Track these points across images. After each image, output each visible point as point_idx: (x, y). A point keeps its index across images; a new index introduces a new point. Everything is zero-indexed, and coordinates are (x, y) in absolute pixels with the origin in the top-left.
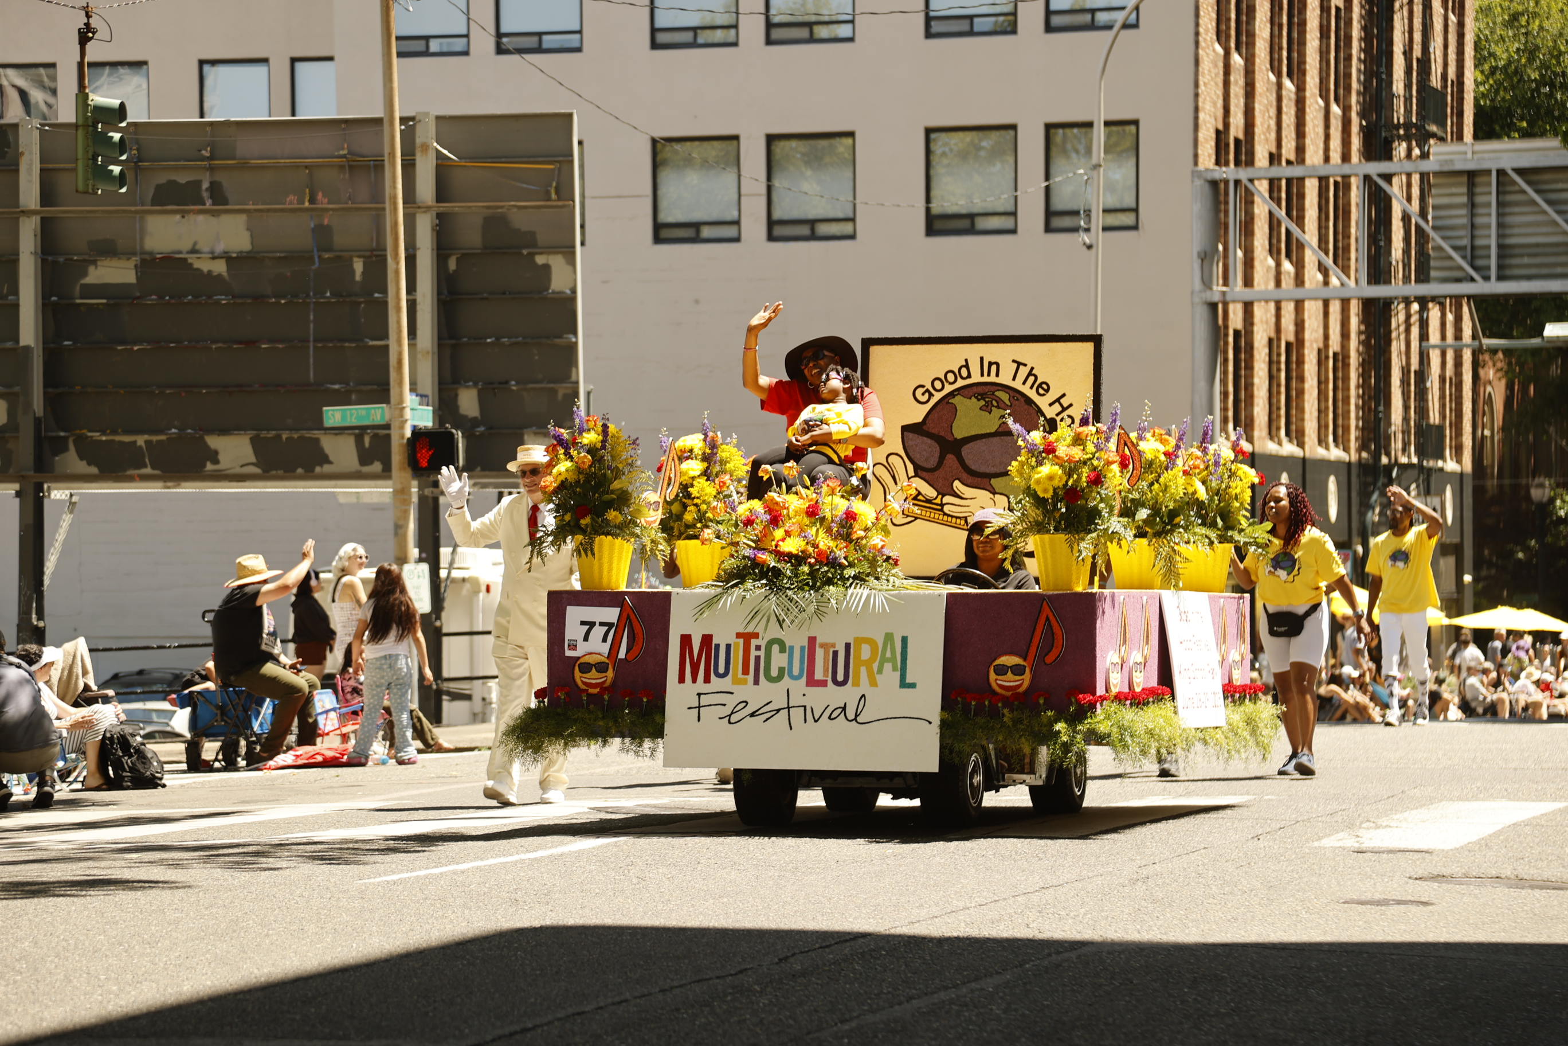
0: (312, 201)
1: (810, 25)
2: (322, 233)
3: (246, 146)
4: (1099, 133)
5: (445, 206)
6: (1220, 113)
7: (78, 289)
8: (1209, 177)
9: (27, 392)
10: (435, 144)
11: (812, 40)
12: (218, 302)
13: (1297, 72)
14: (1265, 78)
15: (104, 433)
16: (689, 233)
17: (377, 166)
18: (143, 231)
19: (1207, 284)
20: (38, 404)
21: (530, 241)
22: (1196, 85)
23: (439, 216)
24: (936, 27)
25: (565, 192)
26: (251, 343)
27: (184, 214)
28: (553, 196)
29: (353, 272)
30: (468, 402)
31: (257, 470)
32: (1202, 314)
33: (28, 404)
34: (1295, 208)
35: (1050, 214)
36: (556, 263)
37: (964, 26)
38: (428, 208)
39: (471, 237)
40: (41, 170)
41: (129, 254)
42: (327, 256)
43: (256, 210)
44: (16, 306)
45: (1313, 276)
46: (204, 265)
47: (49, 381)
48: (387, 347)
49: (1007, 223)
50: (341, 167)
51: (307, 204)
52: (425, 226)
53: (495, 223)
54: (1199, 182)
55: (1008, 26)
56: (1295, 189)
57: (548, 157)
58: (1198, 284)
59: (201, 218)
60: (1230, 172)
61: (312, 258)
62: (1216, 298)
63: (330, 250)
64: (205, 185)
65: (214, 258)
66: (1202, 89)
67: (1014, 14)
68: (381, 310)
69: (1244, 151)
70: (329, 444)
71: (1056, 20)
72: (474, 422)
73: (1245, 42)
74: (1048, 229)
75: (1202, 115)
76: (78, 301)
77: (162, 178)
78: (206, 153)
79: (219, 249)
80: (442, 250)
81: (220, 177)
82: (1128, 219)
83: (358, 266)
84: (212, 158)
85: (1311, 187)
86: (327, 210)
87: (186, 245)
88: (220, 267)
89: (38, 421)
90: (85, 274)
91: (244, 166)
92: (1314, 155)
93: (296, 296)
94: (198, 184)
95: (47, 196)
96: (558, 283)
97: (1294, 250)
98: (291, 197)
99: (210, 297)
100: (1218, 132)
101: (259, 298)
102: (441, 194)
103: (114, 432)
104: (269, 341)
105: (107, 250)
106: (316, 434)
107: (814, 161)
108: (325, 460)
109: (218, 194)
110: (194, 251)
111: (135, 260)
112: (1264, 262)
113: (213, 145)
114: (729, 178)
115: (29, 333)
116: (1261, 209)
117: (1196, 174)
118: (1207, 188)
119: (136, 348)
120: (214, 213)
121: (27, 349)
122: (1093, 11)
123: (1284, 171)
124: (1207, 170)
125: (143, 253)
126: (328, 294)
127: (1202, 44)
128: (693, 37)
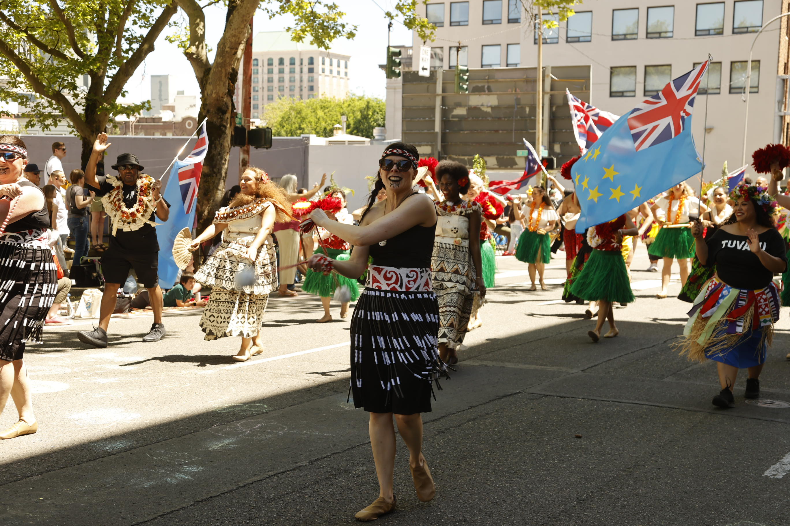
0: (515, 91)
1: (660, 33)
2: (518, 100)
3: (498, 76)
4: (749, 64)
5: (553, 92)
6: (786, 57)
7: (451, 116)
8: (782, 78)
9: (437, 145)
10: (551, 75)
11: (660, 37)
12: (488, 120)
15: (456, 156)
16: (621, 94)
17: (534, 81)
18: (469, 100)
19: (780, 110)
20: (439, 148)
22: (779, 49)
23: (551, 95)
24: (698, 33)
25: (588, 88)
26: (497, 131)
27: (480, 95)
28: (584, 89)
29: (525, 111)
30: (557, 148)
31: (497, 167)
32: (778, 120)
33: (437, 148)
35: (731, 88)
37: (707, 33)
38: (548, 93)
39: (559, 101)
40: (443, 83)
41: (465, 106)
42: (519, 106)
43: (500, 94)
44: (434, 121)
46: (485, 109)
47: (443, 141)
48: (535, 133)
49: (718, 91)
50: (524, 81)
51: (514, 92)
52: (547, 98)
54: (779, 80)
55: (720, 32)
57: (583, 78)
58: (777, 110)
59: (484, 96)
60: (788, 76)
61: (514, 108)
62: (782, 114)
63: (519, 105)
64: (486, 87)
65: (488, 107)
66: (781, 51)
67: (723, 29)
68: (534, 123)
70: (517, 160)
71: (736, 30)
72: (559, 154)
74: (730, 92)
75: (780, 59)
76: (451, 119)
77: (474, 85)
78: (487, 78)
79: (489, 104)
80: (551, 104)
81: (491, 85)
82: (756, 90)
83: (527, 110)
84: (488, 79)
86: (519, 94)
87: (480, 104)
88: (489, 110)
89: (439, 153)
90: (453, 112)
91: (497, 81)
93: (510, 117)
94: (483, 87)
95: (444, 91)
98: (510, 90)
99: (486, 118)
100: (785, 64)
101: (499, 118)
102: (552, 89)
103: (459, 155)
104: (502, 130)
105: (459, 105)
106: (514, 157)
107: (658, 73)
108: (516, 164)
109: (489, 89)
110: (482, 105)
111: (466, 108)
113: (489, 76)
114: (632, 77)
115: (438, 128)
117: (778, 77)
118: (781, 82)
119: (466, 132)
120: (488, 95)
121: (437, 133)
122: (747, 28)
124: (782, 76)
125: (469, 106)
126: (519, 117)
127: (782, 37)
128: (625, 37)
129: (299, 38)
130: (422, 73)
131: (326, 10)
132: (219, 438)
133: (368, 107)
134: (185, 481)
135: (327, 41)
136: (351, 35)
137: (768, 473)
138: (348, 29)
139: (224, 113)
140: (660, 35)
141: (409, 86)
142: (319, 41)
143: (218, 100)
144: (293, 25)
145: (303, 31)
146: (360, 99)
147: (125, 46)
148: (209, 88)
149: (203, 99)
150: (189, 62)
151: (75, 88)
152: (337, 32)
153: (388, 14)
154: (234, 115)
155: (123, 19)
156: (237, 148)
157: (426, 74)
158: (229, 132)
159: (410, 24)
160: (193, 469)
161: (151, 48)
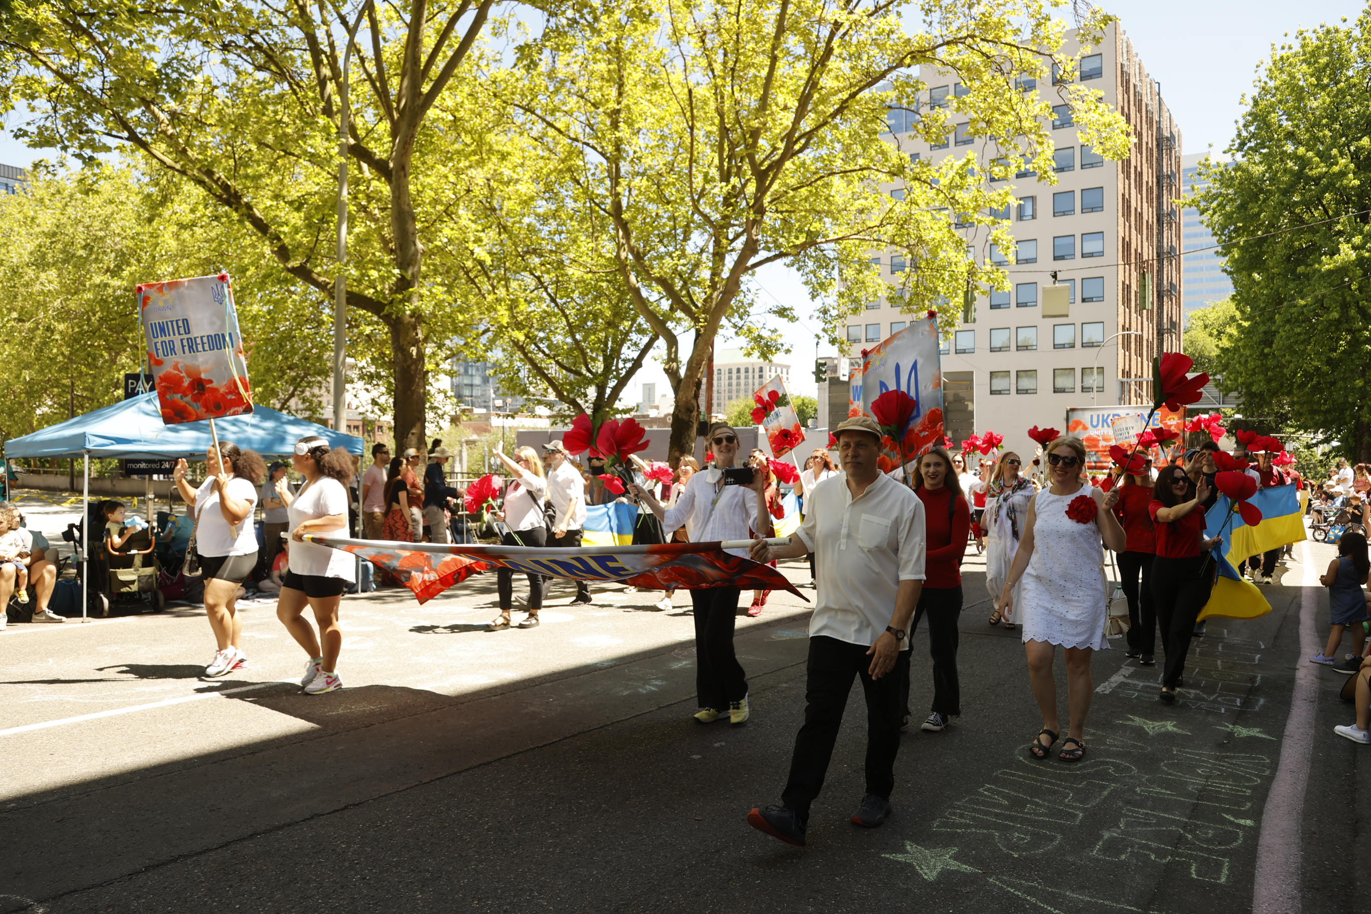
1: (1027, 346)
4: (1095, 370)
5: (944, 392)
6: (1123, 366)
8: (1120, 380)
10: (942, 378)
11: (1027, 350)
13: (1141, 356)
14: (1133, 357)
16: (998, 393)
19: (1120, 403)
21: (964, 399)
22: (1117, 359)
24: (1056, 347)
25: (972, 388)
28: (969, 389)
34: (1141, 388)
35: (1083, 388)
36: (970, 404)
37: (1063, 346)
39: (950, 398)
45: (1145, 401)
49: (1073, 390)
53: (956, 395)
54: (1118, 382)
55: (1072, 346)
56: (1141, 384)
57: (968, 381)
60: (1125, 380)
66: (1119, 360)
67: (1075, 344)
69: (1129, 375)
71: (1084, 345)
73: (1129, 349)
74: (1082, 391)
75: (1119, 367)
80: (944, 401)
82: (1101, 389)
85: (1145, 384)
92: (1145, 375)
96: (970, 408)
97: (1141, 396)
100: (1123, 371)
102: (944, 389)
107: (1027, 376)
112: (1133, 399)
114: (1007, 380)
116: (1133, 387)
117: (1117, 380)
118: (1120, 383)
122: (1093, 343)
123: (1138, 379)
127: (1119, 350)
128: (1000, 349)
129: (749, 355)
130: (842, 378)
131: (769, 333)
132: (679, 660)
133: (803, 404)
134: (653, 692)
135: (770, 356)
136: (788, 351)
137: (1098, 690)
138: (785, 347)
139: (691, 411)
140: (1026, 348)
141: (834, 387)
142: (764, 355)
143: (687, 402)
144: (745, 345)
145: (752, 349)
146: (798, 397)
147: (621, 365)
148: (681, 393)
149: (676, 402)
150: (666, 376)
151: (586, 396)
152: (778, 349)
153: (817, 336)
154: (699, 413)
155: (621, 345)
156: (702, 438)
157: (846, 379)
158: (695, 426)
159: (833, 341)
160: (658, 683)
161: (640, 366)
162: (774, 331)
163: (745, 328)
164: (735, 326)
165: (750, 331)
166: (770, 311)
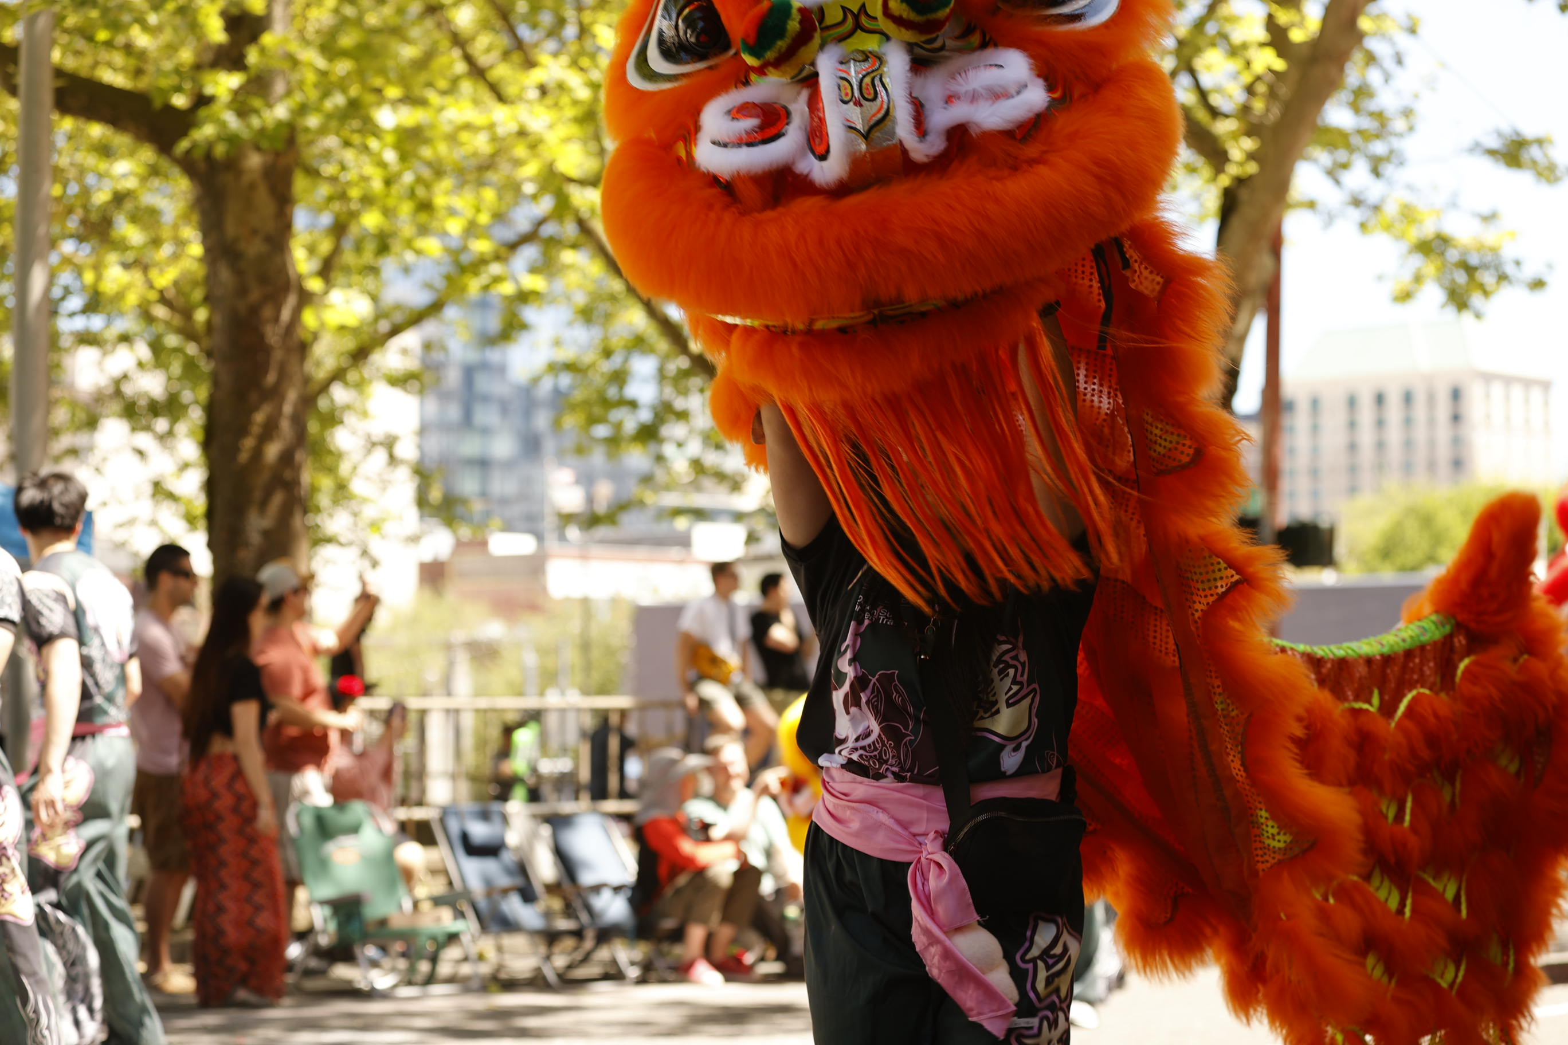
129: (1405, 296)
135: (1478, 299)
136: (1538, 284)
138: (1529, 272)
142: (1459, 299)
145: (1418, 279)
152: (1503, 278)
162: (1489, 218)
163: (1391, 209)
164: (1357, 202)
165: (1408, 214)
166: (1476, 148)
